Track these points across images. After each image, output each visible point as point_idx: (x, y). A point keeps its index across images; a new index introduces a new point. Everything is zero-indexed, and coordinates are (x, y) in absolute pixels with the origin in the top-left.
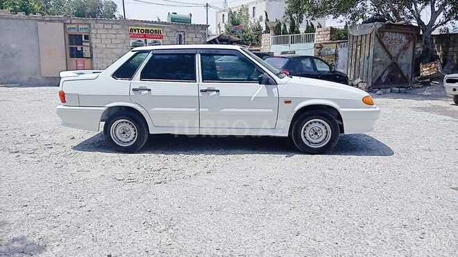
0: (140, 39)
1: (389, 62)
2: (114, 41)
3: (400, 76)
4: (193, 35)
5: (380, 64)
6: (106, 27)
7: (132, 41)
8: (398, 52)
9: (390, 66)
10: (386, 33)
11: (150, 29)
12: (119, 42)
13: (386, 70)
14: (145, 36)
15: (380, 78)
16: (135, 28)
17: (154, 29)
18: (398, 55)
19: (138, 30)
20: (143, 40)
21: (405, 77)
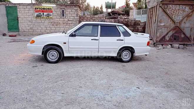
0: (40, 13)
1: (173, 26)
2: (27, 14)
3: (183, 36)
4: (70, 10)
5: (164, 27)
6: (24, 7)
7: (36, 14)
8: (181, 19)
9: (174, 29)
10: (170, 6)
11: (45, 7)
12: (30, 14)
13: (169, 32)
14: (43, 11)
15: (164, 37)
16: (38, 7)
17: (47, 7)
18: (182, 20)
19: (39, 8)
20: (42, 13)
21: (187, 37)
